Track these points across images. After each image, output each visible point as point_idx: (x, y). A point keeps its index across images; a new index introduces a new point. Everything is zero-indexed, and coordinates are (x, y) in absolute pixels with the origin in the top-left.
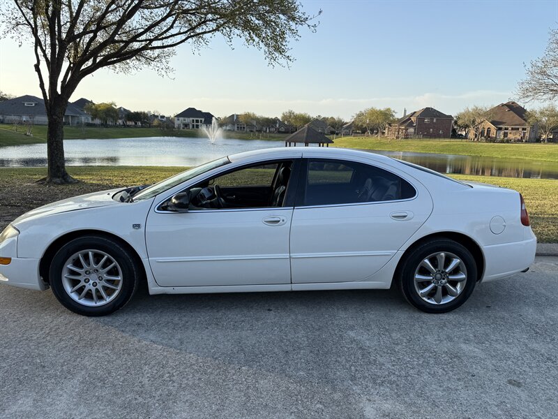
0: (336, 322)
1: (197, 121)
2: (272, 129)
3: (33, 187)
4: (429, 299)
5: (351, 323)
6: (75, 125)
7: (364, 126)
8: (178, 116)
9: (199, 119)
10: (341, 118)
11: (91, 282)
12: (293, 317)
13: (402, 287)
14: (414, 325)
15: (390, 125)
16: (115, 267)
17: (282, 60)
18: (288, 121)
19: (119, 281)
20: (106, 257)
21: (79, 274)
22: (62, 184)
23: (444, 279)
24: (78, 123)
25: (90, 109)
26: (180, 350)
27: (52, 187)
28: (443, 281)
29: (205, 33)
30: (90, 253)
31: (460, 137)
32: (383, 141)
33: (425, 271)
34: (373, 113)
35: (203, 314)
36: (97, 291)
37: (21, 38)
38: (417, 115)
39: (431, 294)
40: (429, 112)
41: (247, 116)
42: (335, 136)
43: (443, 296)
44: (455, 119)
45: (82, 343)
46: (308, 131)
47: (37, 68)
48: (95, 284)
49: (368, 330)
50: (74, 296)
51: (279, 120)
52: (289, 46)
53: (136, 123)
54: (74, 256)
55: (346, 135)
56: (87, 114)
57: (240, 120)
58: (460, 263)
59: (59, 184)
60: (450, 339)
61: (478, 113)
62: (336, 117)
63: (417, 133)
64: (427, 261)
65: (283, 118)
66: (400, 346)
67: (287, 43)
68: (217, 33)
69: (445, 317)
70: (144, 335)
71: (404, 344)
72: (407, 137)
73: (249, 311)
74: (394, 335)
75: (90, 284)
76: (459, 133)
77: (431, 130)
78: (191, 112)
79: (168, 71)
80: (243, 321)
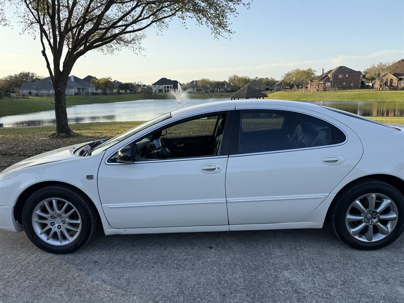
0: (272, 261)
1: (168, 87)
2: (222, 90)
3: (46, 141)
4: (360, 237)
5: (285, 262)
6: (85, 94)
7: (292, 83)
8: (155, 84)
9: (169, 86)
10: (273, 78)
11: (56, 225)
12: (232, 255)
13: (334, 227)
14: (347, 264)
15: (312, 81)
16: (75, 212)
17: (224, 33)
18: (234, 83)
19: (79, 224)
20: (67, 204)
21: (46, 219)
22: (67, 137)
23: (375, 218)
24: (86, 93)
25: (94, 83)
26: (126, 291)
27: (59, 140)
28: (375, 221)
29: (165, 17)
30: (54, 201)
31: (368, 87)
32: (307, 93)
33: (356, 211)
34: (298, 72)
35: (152, 251)
36: (61, 232)
37: (35, 34)
38: (333, 72)
39: (363, 232)
40: (342, 70)
41: (203, 81)
42: (269, 91)
43: (374, 234)
44: (363, 73)
45: (43, 283)
46: (248, 89)
47: (44, 53)
48: (59, 227)
49: (302, 270)
50: (44, 237)
51: (226, 82)
52: (229, 22)
53: (126, 91)
54: (41, 204)
55: (278, 90)
56: (93, 86)
57: (199, 84)
58: (391, 203)
59: (64, 137)
60: (385, 280)
61: (382, 68)
62: (269, 78)
63: (333, 86)
64: (358, 202)
65: (229, 81)
66: (335, 289)
67: (227, 20)
68: (174, 17)
69: (376, 254)
70: (98, 274)
71: (339, 287)
72: (325, 89)
73: (192, 249)
74: (328, 275)
75: (55, 227)
76: (367, 84)
77: (344, 83)
78: (163, 81)
79: (141, 50)
80: (186, 260)
